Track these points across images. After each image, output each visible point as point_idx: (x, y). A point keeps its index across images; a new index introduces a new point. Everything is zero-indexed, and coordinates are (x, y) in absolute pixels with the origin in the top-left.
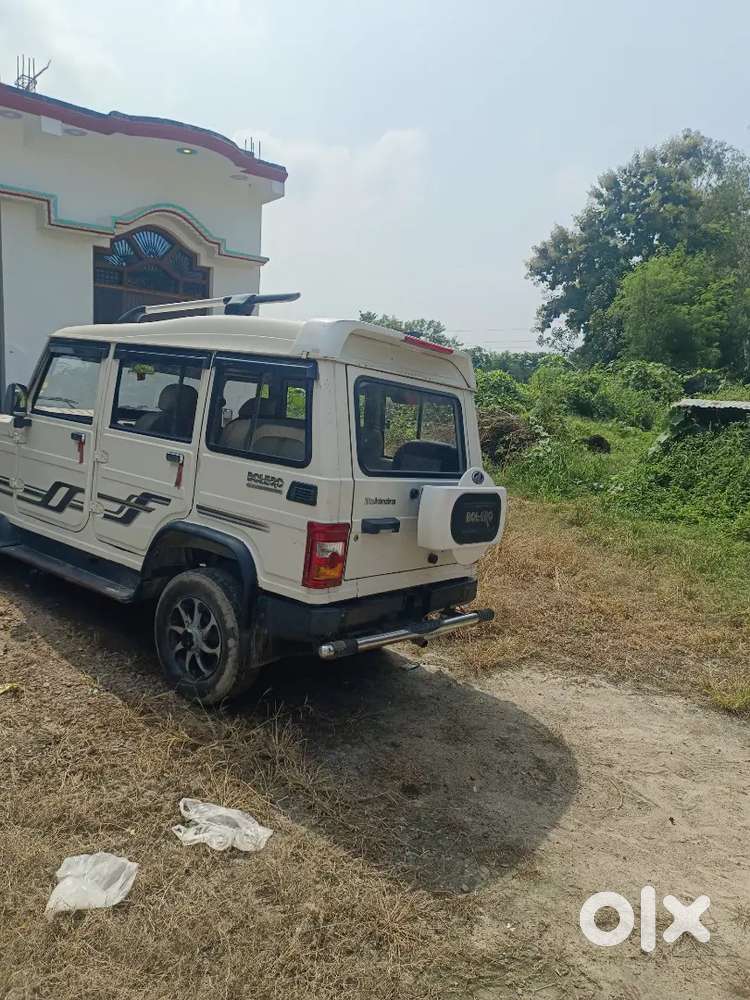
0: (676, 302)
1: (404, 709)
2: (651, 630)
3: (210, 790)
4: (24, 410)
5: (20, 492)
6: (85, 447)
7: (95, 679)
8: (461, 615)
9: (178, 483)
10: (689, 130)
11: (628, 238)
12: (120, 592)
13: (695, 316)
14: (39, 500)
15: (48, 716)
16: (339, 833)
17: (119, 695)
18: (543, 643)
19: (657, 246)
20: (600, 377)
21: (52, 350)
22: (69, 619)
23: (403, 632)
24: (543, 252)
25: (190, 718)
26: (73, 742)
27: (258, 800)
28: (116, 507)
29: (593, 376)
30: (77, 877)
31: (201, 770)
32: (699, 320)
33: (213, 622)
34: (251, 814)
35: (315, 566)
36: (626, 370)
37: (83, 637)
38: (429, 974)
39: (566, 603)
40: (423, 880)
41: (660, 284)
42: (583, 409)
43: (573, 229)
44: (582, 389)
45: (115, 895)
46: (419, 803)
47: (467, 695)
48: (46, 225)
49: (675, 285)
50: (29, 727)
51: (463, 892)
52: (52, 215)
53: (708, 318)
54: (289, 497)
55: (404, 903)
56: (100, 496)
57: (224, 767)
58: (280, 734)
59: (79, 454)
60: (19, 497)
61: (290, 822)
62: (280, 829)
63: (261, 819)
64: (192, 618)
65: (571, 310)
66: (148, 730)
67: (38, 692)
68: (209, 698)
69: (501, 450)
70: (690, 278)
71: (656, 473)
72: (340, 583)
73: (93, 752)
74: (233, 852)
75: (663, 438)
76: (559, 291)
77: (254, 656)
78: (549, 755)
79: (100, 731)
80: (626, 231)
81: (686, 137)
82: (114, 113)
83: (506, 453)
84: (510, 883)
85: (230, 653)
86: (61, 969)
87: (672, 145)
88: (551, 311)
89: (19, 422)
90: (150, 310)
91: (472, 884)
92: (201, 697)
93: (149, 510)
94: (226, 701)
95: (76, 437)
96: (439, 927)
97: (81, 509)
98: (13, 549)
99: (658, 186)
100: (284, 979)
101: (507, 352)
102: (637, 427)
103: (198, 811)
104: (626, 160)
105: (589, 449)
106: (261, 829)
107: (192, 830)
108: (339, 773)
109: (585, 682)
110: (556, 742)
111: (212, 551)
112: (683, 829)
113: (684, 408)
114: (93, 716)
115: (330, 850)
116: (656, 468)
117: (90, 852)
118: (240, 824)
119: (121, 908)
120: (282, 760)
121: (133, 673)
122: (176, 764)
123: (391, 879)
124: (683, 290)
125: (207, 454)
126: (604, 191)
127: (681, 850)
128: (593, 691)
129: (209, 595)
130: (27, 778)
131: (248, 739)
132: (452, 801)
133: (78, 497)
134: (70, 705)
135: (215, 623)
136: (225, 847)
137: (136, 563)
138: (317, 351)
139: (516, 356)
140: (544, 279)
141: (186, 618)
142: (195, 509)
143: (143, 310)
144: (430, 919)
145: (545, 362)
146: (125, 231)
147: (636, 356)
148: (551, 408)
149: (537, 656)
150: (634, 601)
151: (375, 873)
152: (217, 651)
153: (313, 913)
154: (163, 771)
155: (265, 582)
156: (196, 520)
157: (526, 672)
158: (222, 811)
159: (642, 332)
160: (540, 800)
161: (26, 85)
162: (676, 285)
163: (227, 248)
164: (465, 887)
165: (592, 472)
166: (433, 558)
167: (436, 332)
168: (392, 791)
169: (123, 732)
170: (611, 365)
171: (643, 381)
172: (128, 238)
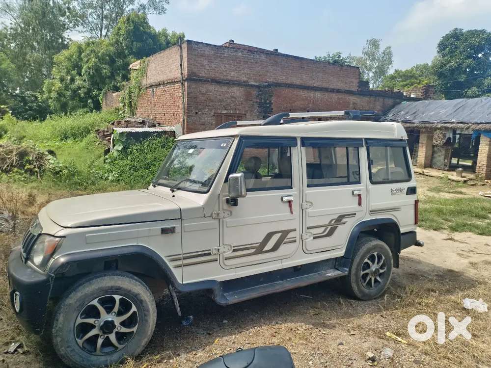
9: (360, 204)
14: (253, 251)
28: (322, 230)
54: (407, 194)
56: (309, 228)
60: (227, 258)
93: (344, 223)
97: (294, 241)
125: (371, 186)
133: (290, 235)
135: (384, 258)
137: (341, 253)
141: (371, 264)
155: (403, 230)
156: (369, 218)
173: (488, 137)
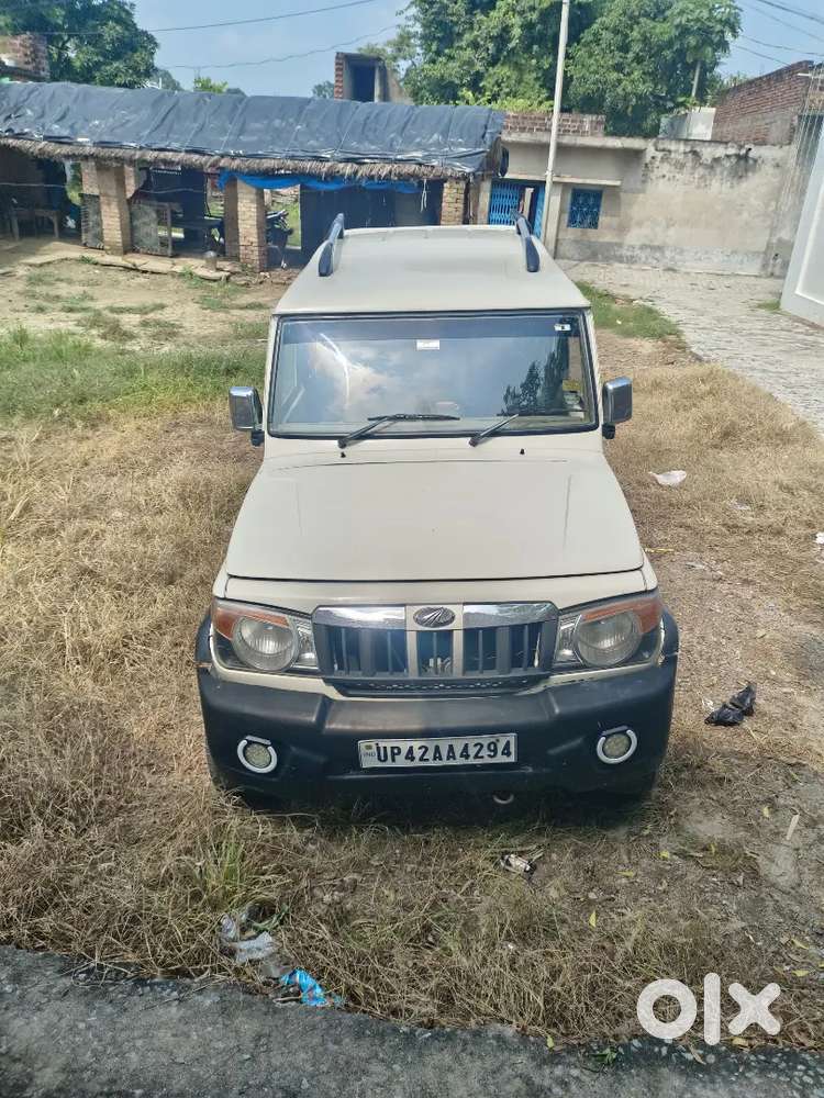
173: (253, 186)
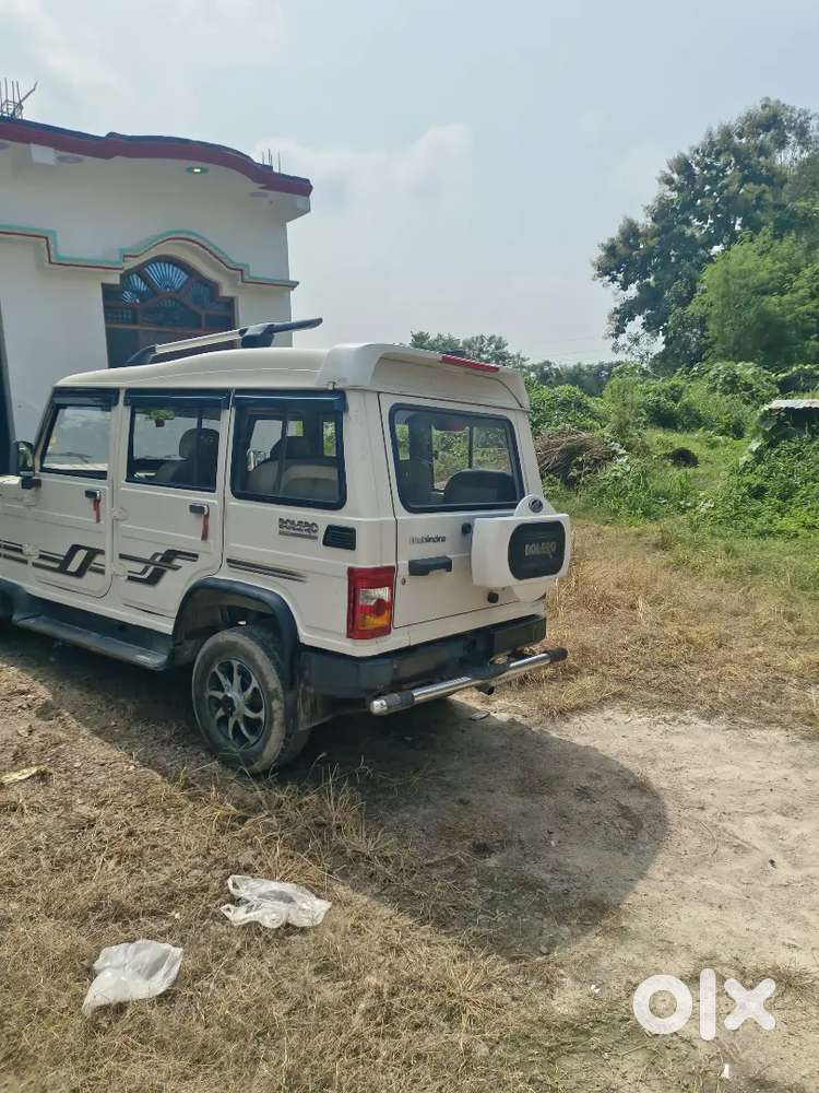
0: (765, 293)
1: (473, 763)
2: (748, 658)
3: (261, 864)
4: (32, 469)
5: (35, 559)
6: (101, 504)
7: (131, 755)
8: (530, 656)
9: (205, 537)
10: (768, 99)
11: (706, 226)
12: (151, 659)
13: (787, 306)
14: (56, 565)
15: (80, 798)
16: (404, 900)
17: (157, 770)
18: (627, 680)
19: (740, 233)
20: (682, 383)
21: (58, 401)
22: (99, 693)
23: (464, 679)
24: (611, 250)
25: (236, 789)
26: (108, 824)
27: (314, 871)
28: (139, 567)
29: (676, 383)
30: (118, 968)
31: (251, 844)
32: (792, 310)
33: (254, 684)
34: (307, 887)
35: (359, 616)
36: (712, 373)
37: (115, 711)
38: (505, 1044)
39: (651, 636)
40: (498, 944)
41: (744, 274)
42: (664, 419)
43: (644, 221)
44: (663, 398)
45: (160, 984)
46: (492, 862)
47: (541, 742)
48: (47, 265)
49: (761, 274)
50: (60, 811)
51: (542, 954)
52: (52, 253)
53: (801, 308)
54: (326, 543)
55: (476, 970)
56: (122, 557)
57: (276, 839)
58: (336, 800)
59: (94, 513)
60: (35, 565)
61: (350, 892)
62: (339, 901)
63: (318, 891)
64: (232, 682)
65: (647, 312)
66: (191, 806)
67: (69, 773)
68: (257, 766)
69: (574, 473)
70: (778, 265)
71: (749, 485)
72: (390, 631)
73: (131, 834)
74: (289, 929)
75: (755, 446)
76: (633, 291)
77: (302, 716)
78: (634, 801)
79: (138, 810)
80: (702, 218)
81: (764, 107)
82: (112, 135)
83: (580, 476)
84: (594, 941)
85: (276, 715)
86: (101, 1067)
87: (749, 117)
88: (624, 314)
89: (28, 483)
90: (161, 349)
91: (552, 944)
92: (247, 766)
93: (176, 568)
94: (274, 768)
95: (90, 494)
96: (517, 994)
97: (102, 572)
98: (32, 621)
99: (735, 165)
100: (346, 1060)
101: (579, 364)
102: (727, 435)
103: (248, 887)
104: (698, 139)
105: (673, 464)
106: (318, 902)
107: (243, 909)
108: (402, 837)
109: (674, 719)
110: (641, 787)
111: (249, 607)
112: (784, 872)
113: (776, 410)
114: (129, 795)
115: (396, 919)
116: (749, 479)
117: (131, 941)
118: (295, 899)
119: (166, 997)
120: (339, 827)
121: (173, 746)
122: (223, 839)
123: (462, 945)
124: (772, 279)
125: (233, 503)
126: (675, 176)
127: (783, 895)
128: (682, 729)
129: (248, 656)
130: (59, 865)
131: (300, 807)
132: (528, 859)
133: (98, 559)
134: (104, 785)
135: (257, 685)
136: (279, 925)
137: (166, 626)
138: (344, 380)
139: (590, 367)
140: (614, 279)
141: (225, 681)
142: (225, 564)
143: (153, 350)
144: (507, 986)
145: (621, 371)
146: (136, 264)
147: (724, 356)
148: (628, 423)
149: (620, 696)
150: (727, 627)
151: (445, 940)
152: (261, 715)
153: (376, 987)
154: (208, 849)
155: (306, 636)
156: (226, 575)
157: (608, 713)
158: (275, 886)
159: (727, 330)
160: (625, 850)
161: (11, 112)
162: (764, 274)
163: (251, 274)
164: (544, 949)
165: (677, 489)
166: (493, 597)
167: (497, 348)
168: (461, 852)
169: (164, 810)
170: (695, 369)
171: (732, 384)
172: (140, 271)
